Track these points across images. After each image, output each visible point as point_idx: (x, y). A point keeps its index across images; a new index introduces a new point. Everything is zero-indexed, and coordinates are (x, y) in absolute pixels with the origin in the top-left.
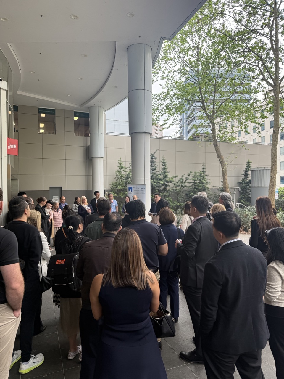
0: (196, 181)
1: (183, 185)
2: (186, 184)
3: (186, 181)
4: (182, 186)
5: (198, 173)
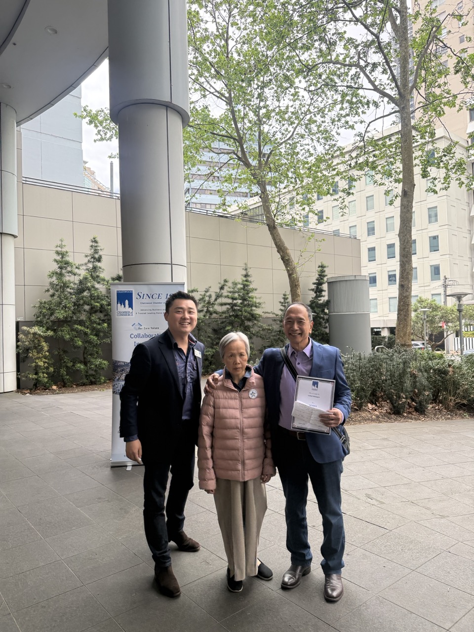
0: (235, 301)
1: (211, 309)
2: (217, 308)
3: (216, 300)
4: (208, 311)
5: (239, 283)
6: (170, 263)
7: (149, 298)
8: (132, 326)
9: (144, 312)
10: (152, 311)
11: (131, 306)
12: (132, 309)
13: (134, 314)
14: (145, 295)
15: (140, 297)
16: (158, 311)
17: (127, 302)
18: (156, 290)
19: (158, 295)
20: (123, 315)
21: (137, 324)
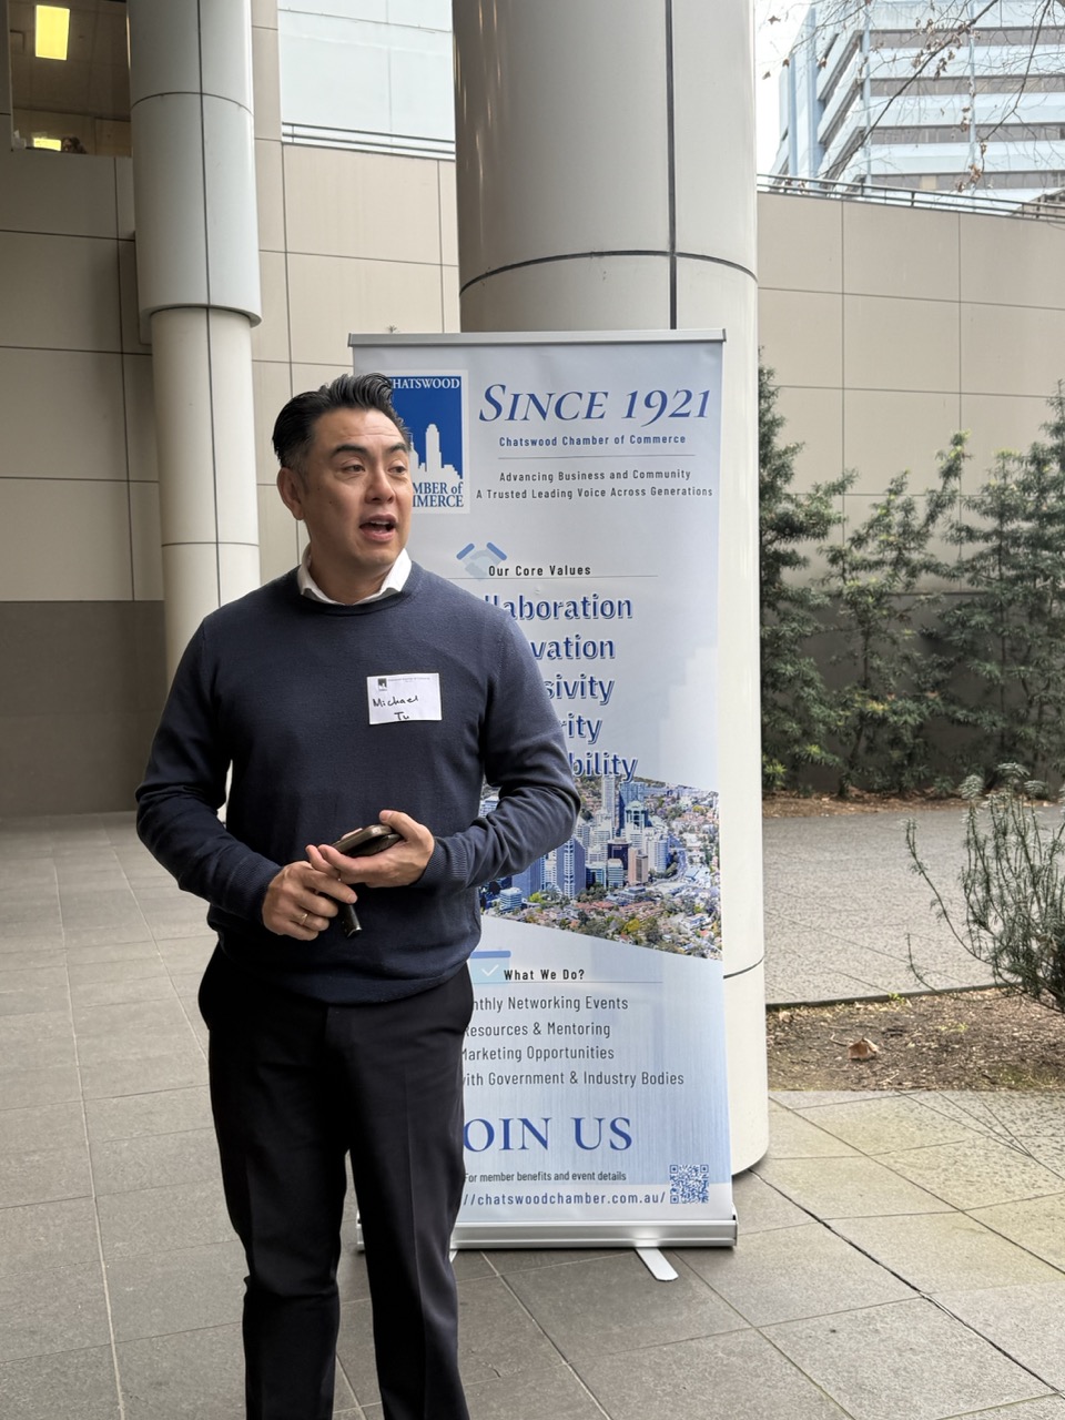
1: (915, 557)
2: (939, 548)
3: (932, 517)
4: (899, 562)
6: (665, 247)
7: (544, 414)
8: (460, 556)
9: (517, 486)
10: (558, 485)
11: (452, 455)
12: (460, 473)
13: (466, 499)
14: (523, 401)
15: (499, 408)
16: (586, 485)
17: (432, 435)
18: (581, 371)
19: (587, 398)
21: (480, 547)
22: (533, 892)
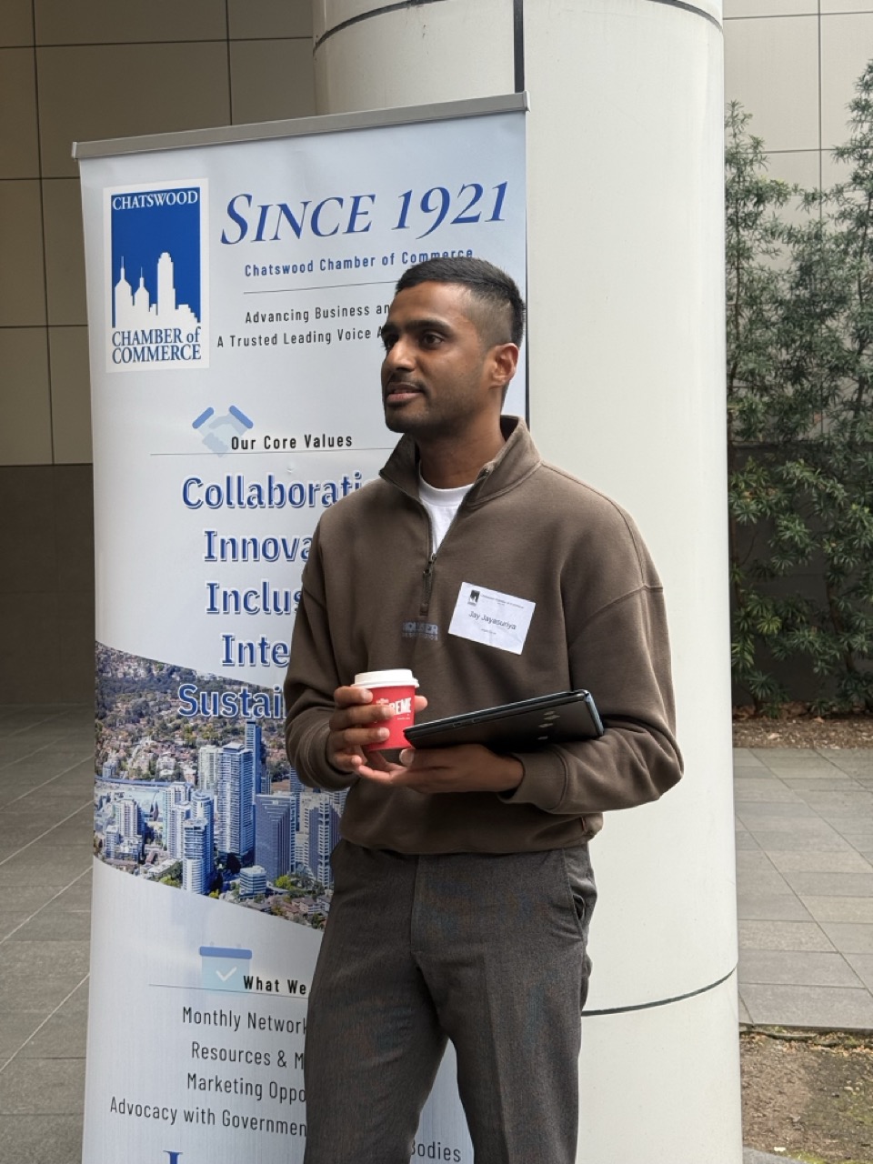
7: (297, 230)
8: (196, 425)
9: (266, 329)
10: (314, 325)
11: (188, 293)
12: (196, 311)
13: (204, 351)
14: (274, 213)
15: (244, 226)
17: (165, 265)
20: (141, 358)
21: (221, 411)
22: (281, 873)
